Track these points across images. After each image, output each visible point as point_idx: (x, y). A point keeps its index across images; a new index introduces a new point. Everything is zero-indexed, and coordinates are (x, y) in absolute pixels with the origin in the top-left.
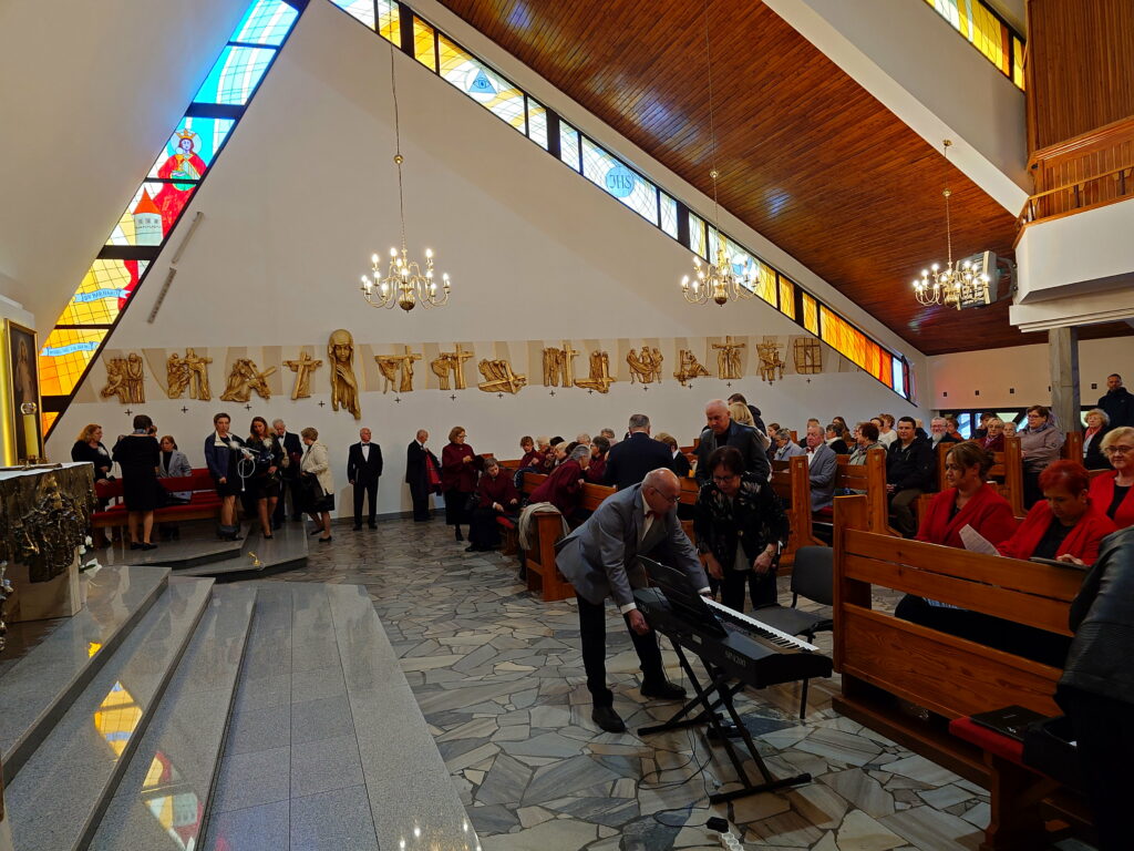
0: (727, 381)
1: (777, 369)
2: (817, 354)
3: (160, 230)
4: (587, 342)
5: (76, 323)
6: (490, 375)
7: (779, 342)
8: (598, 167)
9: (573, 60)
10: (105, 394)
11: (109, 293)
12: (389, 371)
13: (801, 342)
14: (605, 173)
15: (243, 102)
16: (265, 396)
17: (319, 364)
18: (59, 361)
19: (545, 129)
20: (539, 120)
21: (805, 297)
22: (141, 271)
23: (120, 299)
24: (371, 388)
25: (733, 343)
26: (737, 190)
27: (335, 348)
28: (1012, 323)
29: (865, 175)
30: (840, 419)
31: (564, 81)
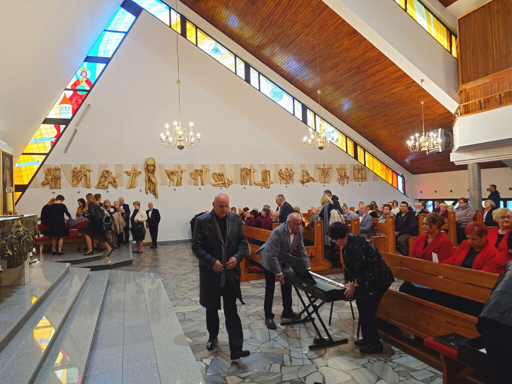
0: (323, 184)
1: (346, 179)
2: (363, 173)
3: (71, 112)
4: (260, 165)
5: (32, 152)
6: (217, 179)
7: (347, 167)
8: (267, 88)
9: (256, 41)
10: (43, 184)
11: (46, 139)
12: (171, 177)
13: (357, 167)
14: (270, 91)
15: (110, 56)
16: (116, 187)
17: (140, 173)
18: (23, 169)
19: (244, 71)
20: (241, 66)
21: (358, 147)
22: (62, 130)
23: (52, 142)
24: (163, 184)
25: (326, 167)
26: (329, 99)
27: (147, 166)
28: (451, 161)
29: (386, 94)
30: (374, 202)
31: (252, 50)
